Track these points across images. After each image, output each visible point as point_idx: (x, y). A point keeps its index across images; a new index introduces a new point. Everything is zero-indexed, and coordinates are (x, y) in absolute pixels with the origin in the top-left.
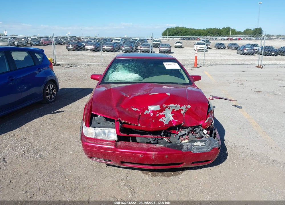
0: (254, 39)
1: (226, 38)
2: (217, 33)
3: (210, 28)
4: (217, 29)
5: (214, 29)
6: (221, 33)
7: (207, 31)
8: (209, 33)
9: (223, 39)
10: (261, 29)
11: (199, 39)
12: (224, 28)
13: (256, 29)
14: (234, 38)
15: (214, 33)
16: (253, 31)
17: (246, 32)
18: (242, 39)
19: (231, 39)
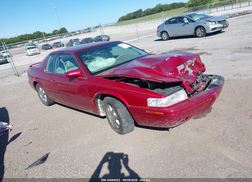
0: (64, 37)
1: (41, 41)
2: (30, 38)
3: (22, 35)
4: (29, 35)
5: (26, 35)
6: (34, 37)
7: (19, 38)
8: (22, 40)
9: (39, 42)
10: (65, 28)
11: (17, 47)
12: (34, 33)
13: (61, 29)
14: (48, 39)
15: (28, 39)
16: (59, 31)
17: (55, 33)
18: (55, 39)
19: (47, 41)
